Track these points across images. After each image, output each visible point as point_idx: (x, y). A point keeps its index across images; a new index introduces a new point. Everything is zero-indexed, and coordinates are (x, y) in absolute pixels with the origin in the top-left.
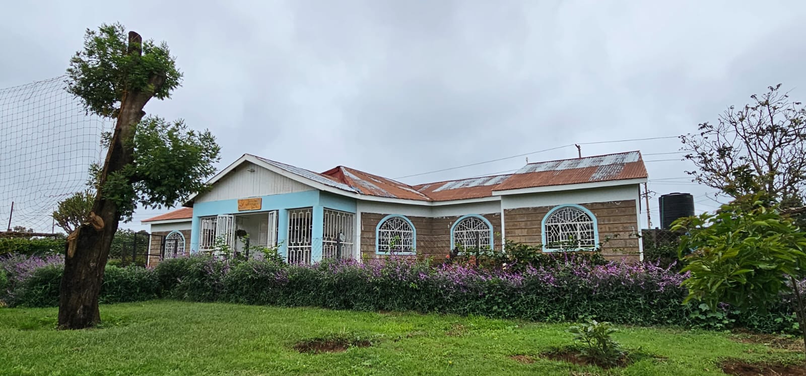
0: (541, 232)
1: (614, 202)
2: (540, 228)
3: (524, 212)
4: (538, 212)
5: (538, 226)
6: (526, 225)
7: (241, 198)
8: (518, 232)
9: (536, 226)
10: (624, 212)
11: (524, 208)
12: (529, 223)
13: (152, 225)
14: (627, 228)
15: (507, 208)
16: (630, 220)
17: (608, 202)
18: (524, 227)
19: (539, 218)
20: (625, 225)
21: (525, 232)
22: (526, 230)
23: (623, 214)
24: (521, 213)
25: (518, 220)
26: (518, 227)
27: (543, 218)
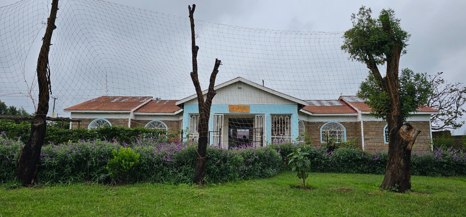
0: (383, 134)
1: (419, 121)
2: (383, 132)
3: (374, 123)
4: (381, 123)
5: (382, 131)
6: (375, 129)
7: (232, 103)
8: (371, 133)
9: (381, 131)
10: (424, 126)
11: (374, 121)
12: (376, 129)
13: (72, 113)
14: (425, 134)
15: (365, 120)
16: (426, 130)
17: (417, 121)
18: (374, 131)
19: (382, 127)
20: (424, 133)
21: (374, 133)
22: (375, 132)
23: (423, 127)
24: (372, 123)
25: (371, 127)
26: (371, 131)
27: (384, 127)
